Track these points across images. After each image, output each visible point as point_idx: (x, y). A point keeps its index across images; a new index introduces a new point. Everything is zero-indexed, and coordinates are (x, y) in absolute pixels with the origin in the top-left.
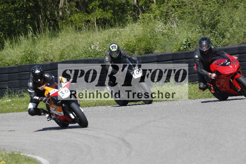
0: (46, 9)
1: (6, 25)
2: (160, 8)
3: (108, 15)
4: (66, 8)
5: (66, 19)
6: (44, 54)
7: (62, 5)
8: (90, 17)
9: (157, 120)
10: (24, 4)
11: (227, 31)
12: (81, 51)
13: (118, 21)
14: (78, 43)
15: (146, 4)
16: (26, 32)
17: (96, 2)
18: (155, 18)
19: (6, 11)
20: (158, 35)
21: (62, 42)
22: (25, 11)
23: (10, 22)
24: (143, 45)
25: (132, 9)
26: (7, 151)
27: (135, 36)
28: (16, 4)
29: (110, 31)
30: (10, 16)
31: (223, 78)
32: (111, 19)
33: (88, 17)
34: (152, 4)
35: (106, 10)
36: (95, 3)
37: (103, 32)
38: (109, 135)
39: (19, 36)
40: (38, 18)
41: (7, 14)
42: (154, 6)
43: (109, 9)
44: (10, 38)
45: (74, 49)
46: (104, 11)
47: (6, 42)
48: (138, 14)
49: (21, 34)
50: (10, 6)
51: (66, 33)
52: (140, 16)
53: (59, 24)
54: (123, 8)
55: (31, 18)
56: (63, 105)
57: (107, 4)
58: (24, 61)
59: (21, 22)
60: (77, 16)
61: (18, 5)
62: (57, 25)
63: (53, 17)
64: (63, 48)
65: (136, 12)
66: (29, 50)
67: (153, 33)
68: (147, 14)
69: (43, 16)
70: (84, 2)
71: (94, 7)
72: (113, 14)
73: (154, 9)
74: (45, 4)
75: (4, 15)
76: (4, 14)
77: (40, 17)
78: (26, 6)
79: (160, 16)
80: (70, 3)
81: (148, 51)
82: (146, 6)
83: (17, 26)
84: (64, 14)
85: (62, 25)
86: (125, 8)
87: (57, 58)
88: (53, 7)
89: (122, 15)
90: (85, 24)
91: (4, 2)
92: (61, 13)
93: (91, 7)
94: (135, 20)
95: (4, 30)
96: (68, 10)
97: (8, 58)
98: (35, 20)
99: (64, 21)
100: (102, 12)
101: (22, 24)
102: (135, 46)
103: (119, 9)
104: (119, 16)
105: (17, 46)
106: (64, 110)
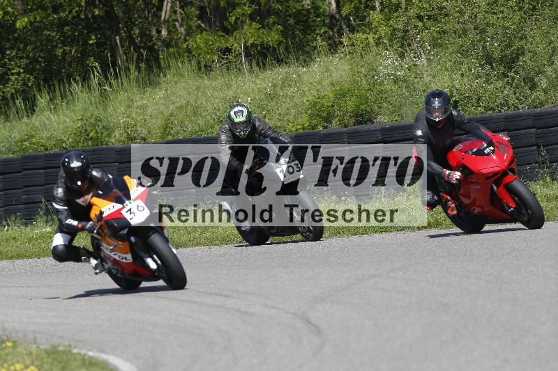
0: (131, 22)
1: (40, 59)
2: (389, 20)
3: (273, 37)
4: (177, 20)
5: (177, 45)
6: (126, 126)
7: (168, 14)
8: (231, 42)
9: (383, 274)
10: (81, 11)
11: (541, 73)
12: (212, 117)
13: (295, 49)
14: (202, 100)
15: (358, 12)
16: (86, 74)
17: (244, 7)
18: (378, 42)
19: (40, 27)
20: (385, 83)
21: (166, 98)
22: (84, 28)
23: (49, 52)
24: (351, 104)
25: (325, 23)
26: (43, 344)
27: (333, 84)
28: (64, 13)
29: (277, 74)
30: (49, 40)
31: (476, 183)
32: (279, 45)
33: (227, 41)
34: (371, 12)
35: (268, 25)
36: (243, 9)
37: (260, 74)
38: (273, 307)
39: (69, 83)
40: (113, 42)
41: (42, 34)
42: (375, 16)
43: (274, 23)
44: (50, 89)
45: (195, 113)
46: (263, 27)
47: (39, 97)
48: (340, 35)
49: (74, 79)
50: (49, 16)
51: (176, 77)
52: (345, 40)
53: (161, 56)
54: (306, 21)
55: (98, 44)
56: (133, 239)
57: (269, 12)
58: (82, 141)
59: (75, 52)
60: (200, 39)
61: (67, 13)
62: (157, 60)
63: (147, 40)
64: (170, 112)
65: (335, 30)
66: (92, 115)
67: (373, 77)
68: (360, 35)
69: (125, 37)
70: (217, 7)
71: (241, 19)
72: (283, 33)
73: (375, 24)
74: (129, 10)
75: (36, 37)
76: (35, 34)
77: (118, 42)
78: (86, 16)
79: (391, 40)
80: (186, 9)
81: (363, 117)
82: (358, 17)
83: (65, 60)
84: (173, 34)
85: (168, 59)
86: (310, 20)
87: (156, 134)
88: (147, 18)
89: (305, 36)
90: (219, 57)
91: (34, 7)
92: (164, 33)
93: (234, 18)
94: (334, 47)
95: (36, 70)
96: (181, 25)
97: (45, 134)
98: (105, 47)
99: (171, 50)
100: (259, 29)
101: (78, 57)
102: (333, 106)
103: (298, 22)
104: (297, 40)
105: (64, 107)
106: (133, 249)
